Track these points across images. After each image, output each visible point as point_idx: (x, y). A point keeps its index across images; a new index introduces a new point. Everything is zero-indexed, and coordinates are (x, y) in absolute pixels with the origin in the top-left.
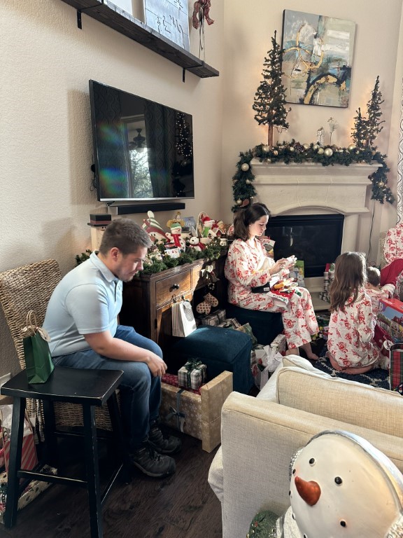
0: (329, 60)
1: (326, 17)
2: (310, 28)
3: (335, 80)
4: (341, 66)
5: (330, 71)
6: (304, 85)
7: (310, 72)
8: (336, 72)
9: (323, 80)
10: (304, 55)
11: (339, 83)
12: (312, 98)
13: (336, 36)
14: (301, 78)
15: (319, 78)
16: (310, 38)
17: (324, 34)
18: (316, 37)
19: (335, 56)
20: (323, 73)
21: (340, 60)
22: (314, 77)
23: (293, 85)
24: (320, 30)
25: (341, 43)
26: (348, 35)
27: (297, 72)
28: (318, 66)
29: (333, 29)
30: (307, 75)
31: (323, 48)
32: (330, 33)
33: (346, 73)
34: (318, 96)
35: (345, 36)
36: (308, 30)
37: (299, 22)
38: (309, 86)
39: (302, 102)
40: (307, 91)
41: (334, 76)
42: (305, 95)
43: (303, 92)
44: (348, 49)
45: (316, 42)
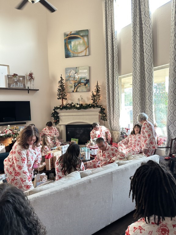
0: (81, 79)
1: (78, 67)
2: (73, 71)
3: (84, 84)
4: (85, 79)
5: (81, 82)
6: (74, 87)
7: (75, 83)
8: (84, 82)
9: (79, 84)
10: (72, 79)
11: (85, 85)
12: (76, 90)
13: (83, 72)
14: (72, 85)
15: (78, 84)
16: (74, 74)
17: (78, 72)
18: (75, 73)
19: (83, 77)
20: (79, 83)
21: (85, 78)
22: (76, 84)
23: (70, 87)
24: (77, 71)
25: (85, 73)
26: (87, 70)
27: (71, 84)
28: (77, 81)
29: (81, 70)
30: (74, 84)
31: (78, 76)
32: (80, 71)
33: (88, 81)
34: (78, 90)
35: (86, 71)
36: (73, 72)
37: (70, 70)
38: (75, 87)
39: (73, 92)
40: (74, 89)
41: (83, 83)
42: (74, 90)
43: (73, 89)
44: (87, 74)
45: (76, 75)
